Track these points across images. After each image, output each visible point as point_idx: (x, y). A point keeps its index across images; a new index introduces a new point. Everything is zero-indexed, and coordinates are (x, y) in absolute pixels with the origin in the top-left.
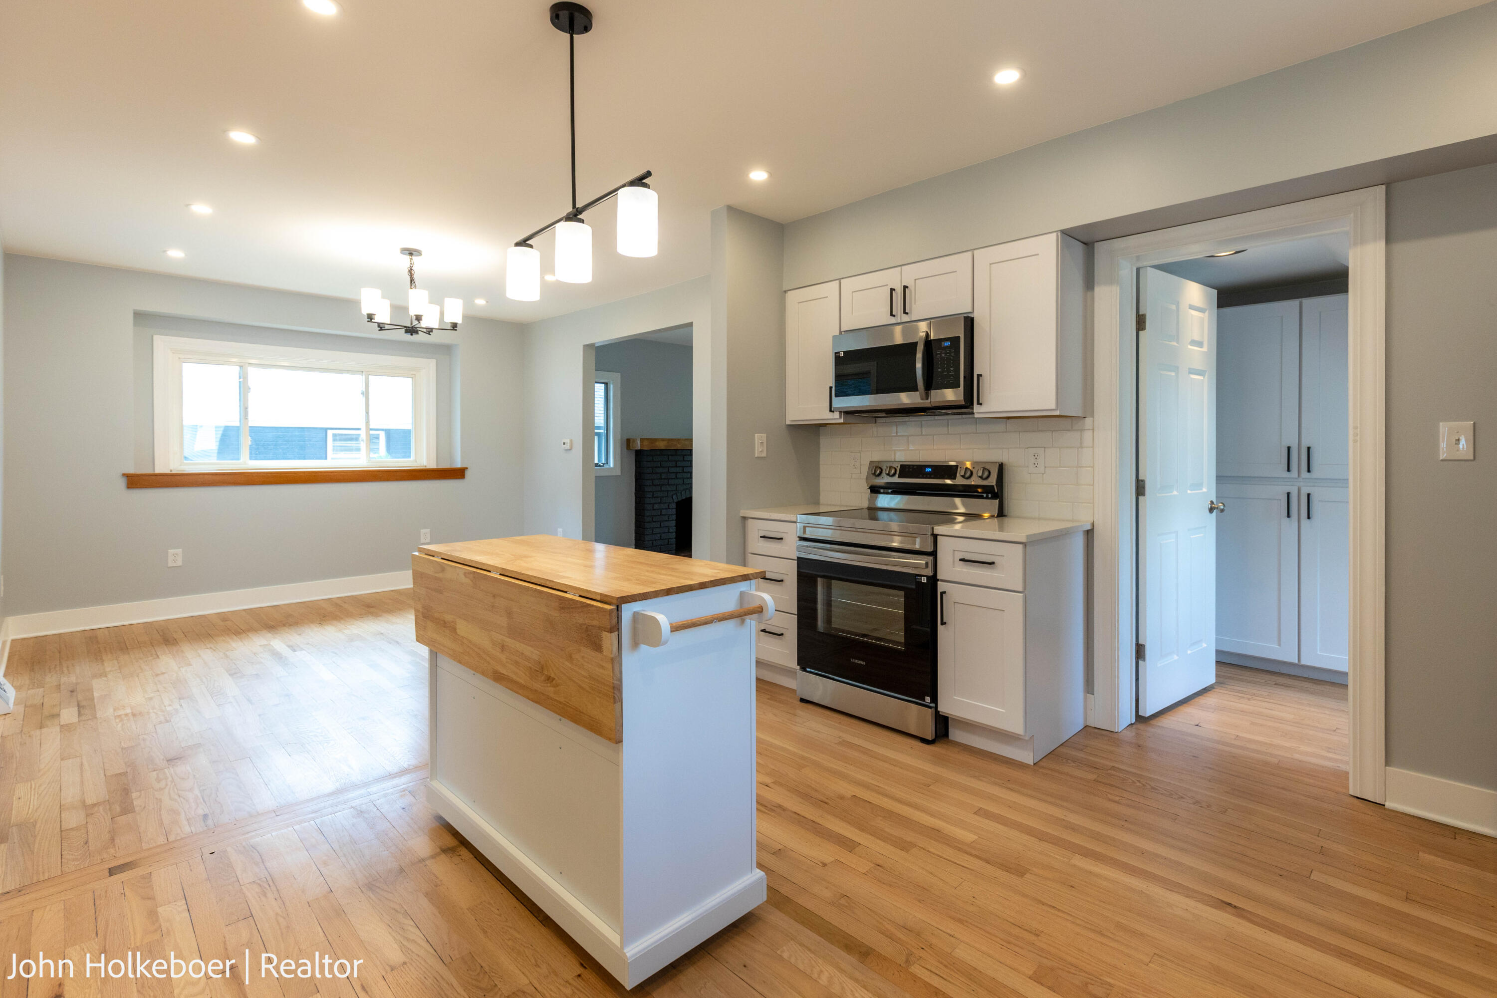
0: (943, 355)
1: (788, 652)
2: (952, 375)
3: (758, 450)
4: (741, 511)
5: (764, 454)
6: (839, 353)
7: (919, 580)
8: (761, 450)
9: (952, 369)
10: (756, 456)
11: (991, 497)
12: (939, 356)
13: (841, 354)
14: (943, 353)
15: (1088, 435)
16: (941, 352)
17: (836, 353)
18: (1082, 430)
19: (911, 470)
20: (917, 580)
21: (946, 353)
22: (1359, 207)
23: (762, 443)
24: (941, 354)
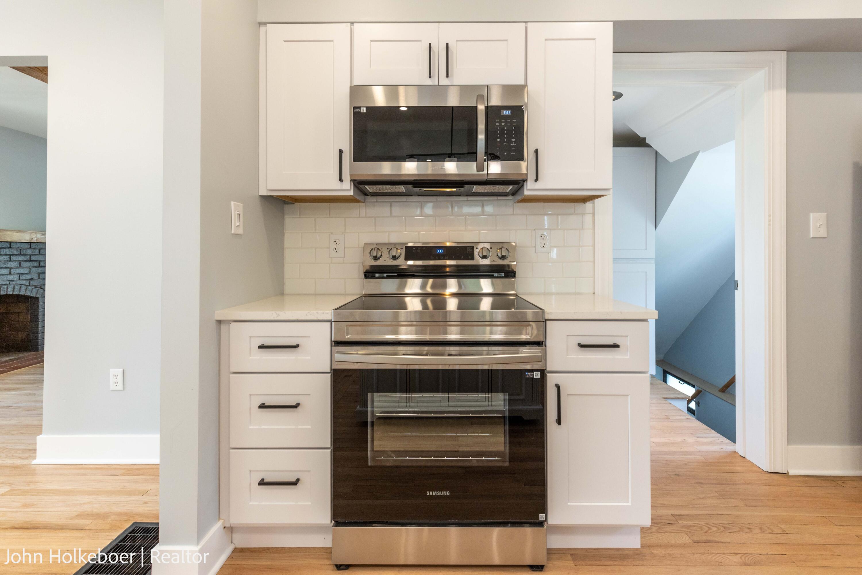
0: (503, 124)
1: (310, 503)
2: (513, 147)
3: (235, 224)
4: (216, 312)
5: (240, 231)
6: (359, 108)
7: (530, 376)
8: (238, 224)
9: (513, 140)
10: (233, 232)
11: (505, 276)
12: (497, 124)
13: (363, 110)
14: (503, 122)
15: (588, 218)
16: (500, 120)
17: (354, 108)
18: (583, 214)
19: (419, 251)
20: (527, 376)
21: (506, 123)
22: (771, 64)
23: (239, 214)
24: (500, 123)
